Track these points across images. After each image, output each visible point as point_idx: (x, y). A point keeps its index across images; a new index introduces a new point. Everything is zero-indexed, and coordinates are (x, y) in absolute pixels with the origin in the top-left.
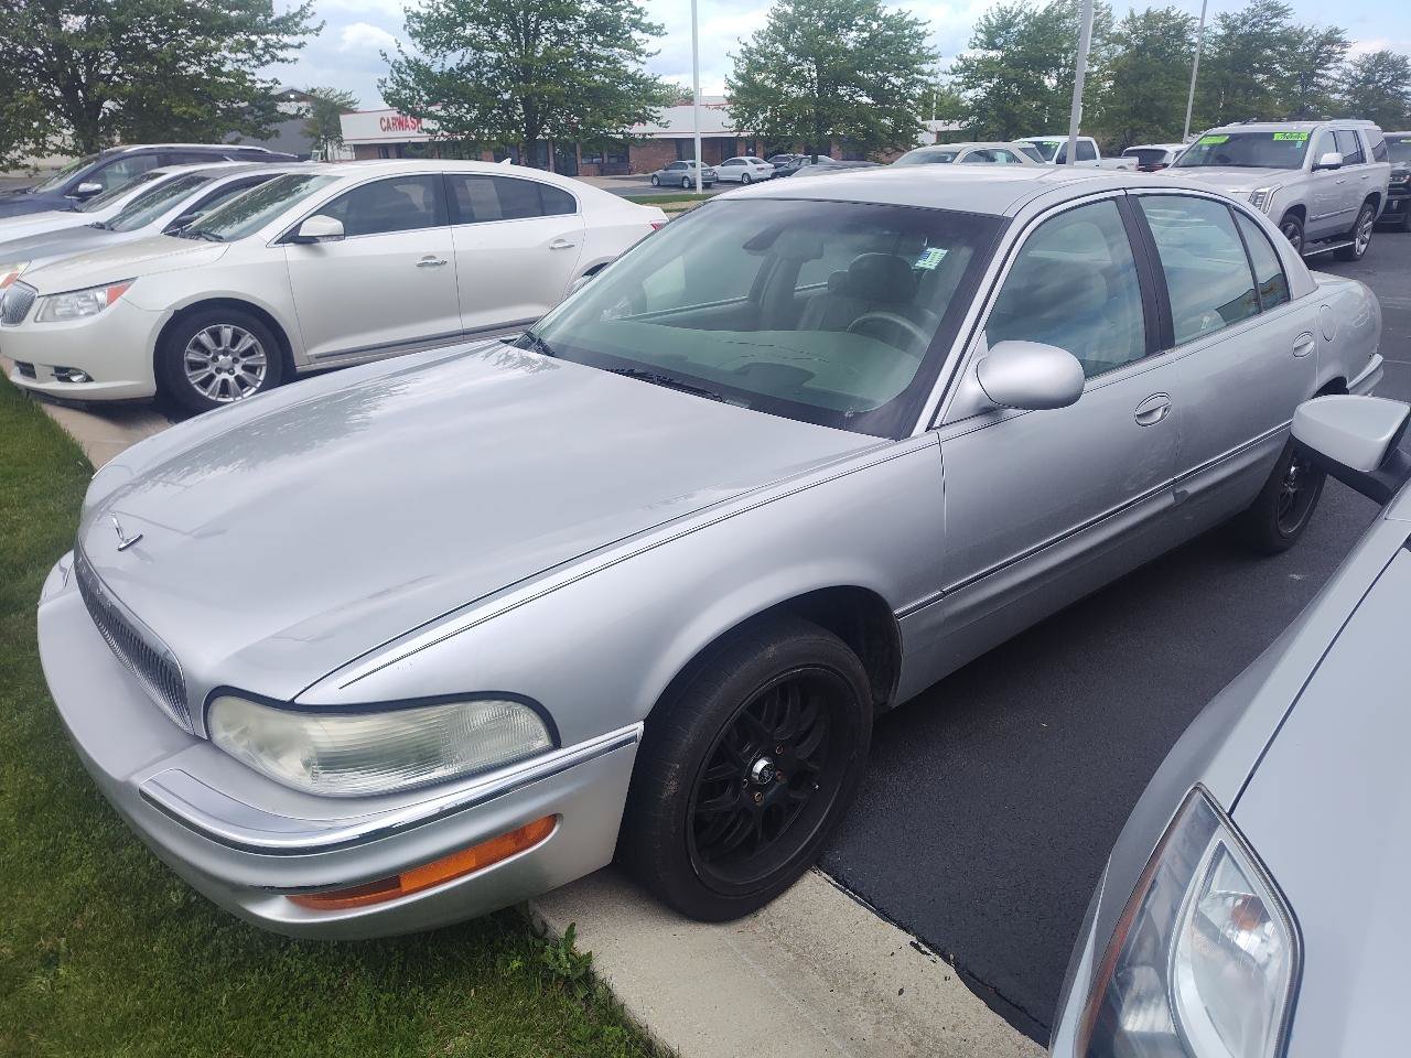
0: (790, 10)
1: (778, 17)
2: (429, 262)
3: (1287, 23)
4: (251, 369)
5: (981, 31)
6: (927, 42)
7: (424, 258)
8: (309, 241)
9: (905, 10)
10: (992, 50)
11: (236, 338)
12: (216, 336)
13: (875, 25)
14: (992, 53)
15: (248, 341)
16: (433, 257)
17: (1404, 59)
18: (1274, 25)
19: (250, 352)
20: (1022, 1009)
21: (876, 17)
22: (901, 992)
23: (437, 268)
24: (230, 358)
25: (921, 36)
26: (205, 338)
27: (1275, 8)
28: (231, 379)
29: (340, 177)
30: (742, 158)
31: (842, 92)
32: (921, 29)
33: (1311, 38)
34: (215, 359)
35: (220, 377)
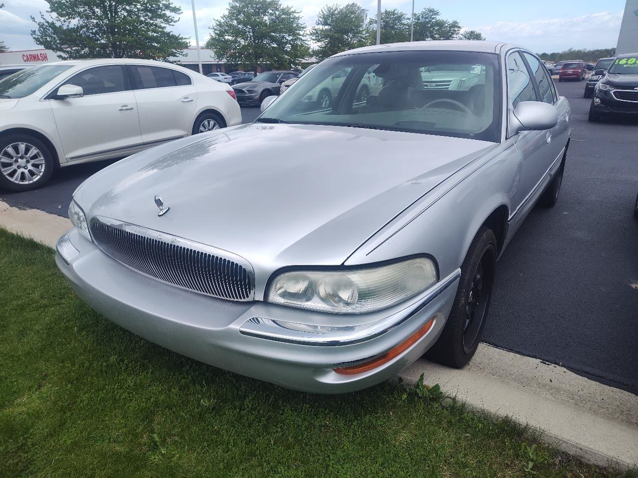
0: (238, 5)
1: (232, 7)
2: (125, 109)
3: (438, 18)
4: (36, 166)
5: (321, 17)
6: (300, 21)
7: (122, 107)
8: (62, 98)
9: (290, 7)
10: (326, 25)
11: (27, 150)
12: (16, 149)
13: (277, 13)
14: (327, 27)
15: (34, 151)
16: (126, 106)
17: (480, 34)
18: (433, 18)
19: (35, 157)
20: (601, 377)
21: (277, 9)
22: (551, 381)
23: (129, 111)
24: (24, 160)
25: (298, 18)
26: (10, 150)
27: (433, 11)
28: (26, 171)
29: (74, 66)
30: (217, 73)
31: (265, 42)
32: (297, 15)
33: (446, 25)
34: (16, 161)
35: (19, 171)
